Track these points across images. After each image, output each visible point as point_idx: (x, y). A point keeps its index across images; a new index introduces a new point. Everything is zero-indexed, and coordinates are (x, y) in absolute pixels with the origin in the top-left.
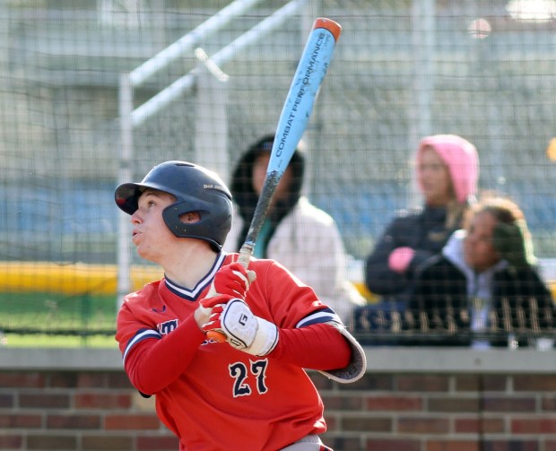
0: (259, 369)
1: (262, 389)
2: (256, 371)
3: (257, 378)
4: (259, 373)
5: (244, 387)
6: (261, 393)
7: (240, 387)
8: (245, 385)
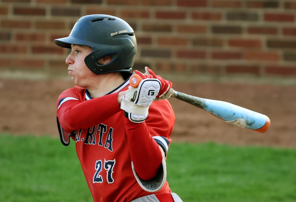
0: (109, 166)
1: (110, 180)
2: (107, 167)
3: (107, 172)
4: (109, 169)
5: (99, 177)
6: (109, 183)
7: (97, 177)
8: (100, 176)
